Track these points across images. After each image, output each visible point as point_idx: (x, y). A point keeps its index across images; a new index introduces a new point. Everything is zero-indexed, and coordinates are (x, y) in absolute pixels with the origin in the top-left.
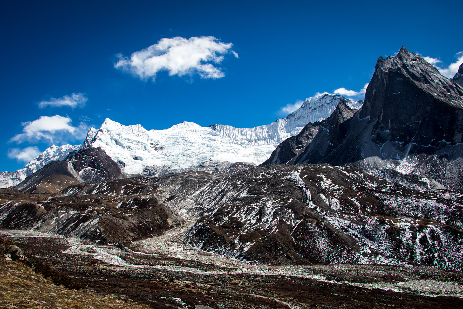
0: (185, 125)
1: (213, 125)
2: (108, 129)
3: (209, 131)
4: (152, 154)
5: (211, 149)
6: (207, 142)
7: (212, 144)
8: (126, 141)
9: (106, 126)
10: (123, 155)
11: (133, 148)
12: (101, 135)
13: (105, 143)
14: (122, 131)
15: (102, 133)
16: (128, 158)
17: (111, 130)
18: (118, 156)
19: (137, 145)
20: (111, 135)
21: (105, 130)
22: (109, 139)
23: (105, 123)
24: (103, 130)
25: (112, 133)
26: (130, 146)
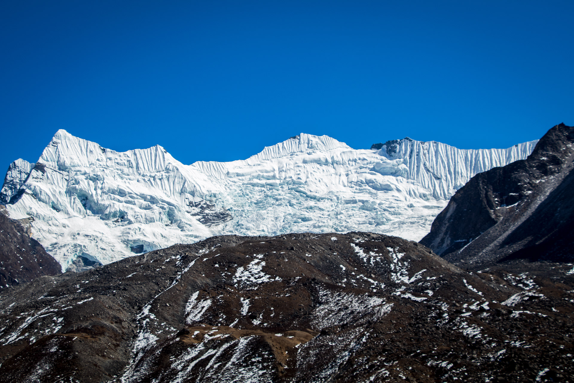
0: (302, 146)
1: (388, 143)
2: (62, 161)
3: (373, 160)
4: (191, 236)
5: (373, 214)
6: (365, 197)
7: (378, 202)
8: (113, 197)
9: (57, 153)
10: (100, 238)
11: (135, 217)
12: (38, 182)
13: (51, 204)
14: (106, 167)
15: (43, 175)
16: (114, 246)
17: (70, 164)
18: (85, 241)
19: (146, 209)
20: (71, 179)
21: (51, 165)
22: (65, 193)
23: (54, 143)
24: (47, 166)
25: (74, 176)
26: (126, 211)
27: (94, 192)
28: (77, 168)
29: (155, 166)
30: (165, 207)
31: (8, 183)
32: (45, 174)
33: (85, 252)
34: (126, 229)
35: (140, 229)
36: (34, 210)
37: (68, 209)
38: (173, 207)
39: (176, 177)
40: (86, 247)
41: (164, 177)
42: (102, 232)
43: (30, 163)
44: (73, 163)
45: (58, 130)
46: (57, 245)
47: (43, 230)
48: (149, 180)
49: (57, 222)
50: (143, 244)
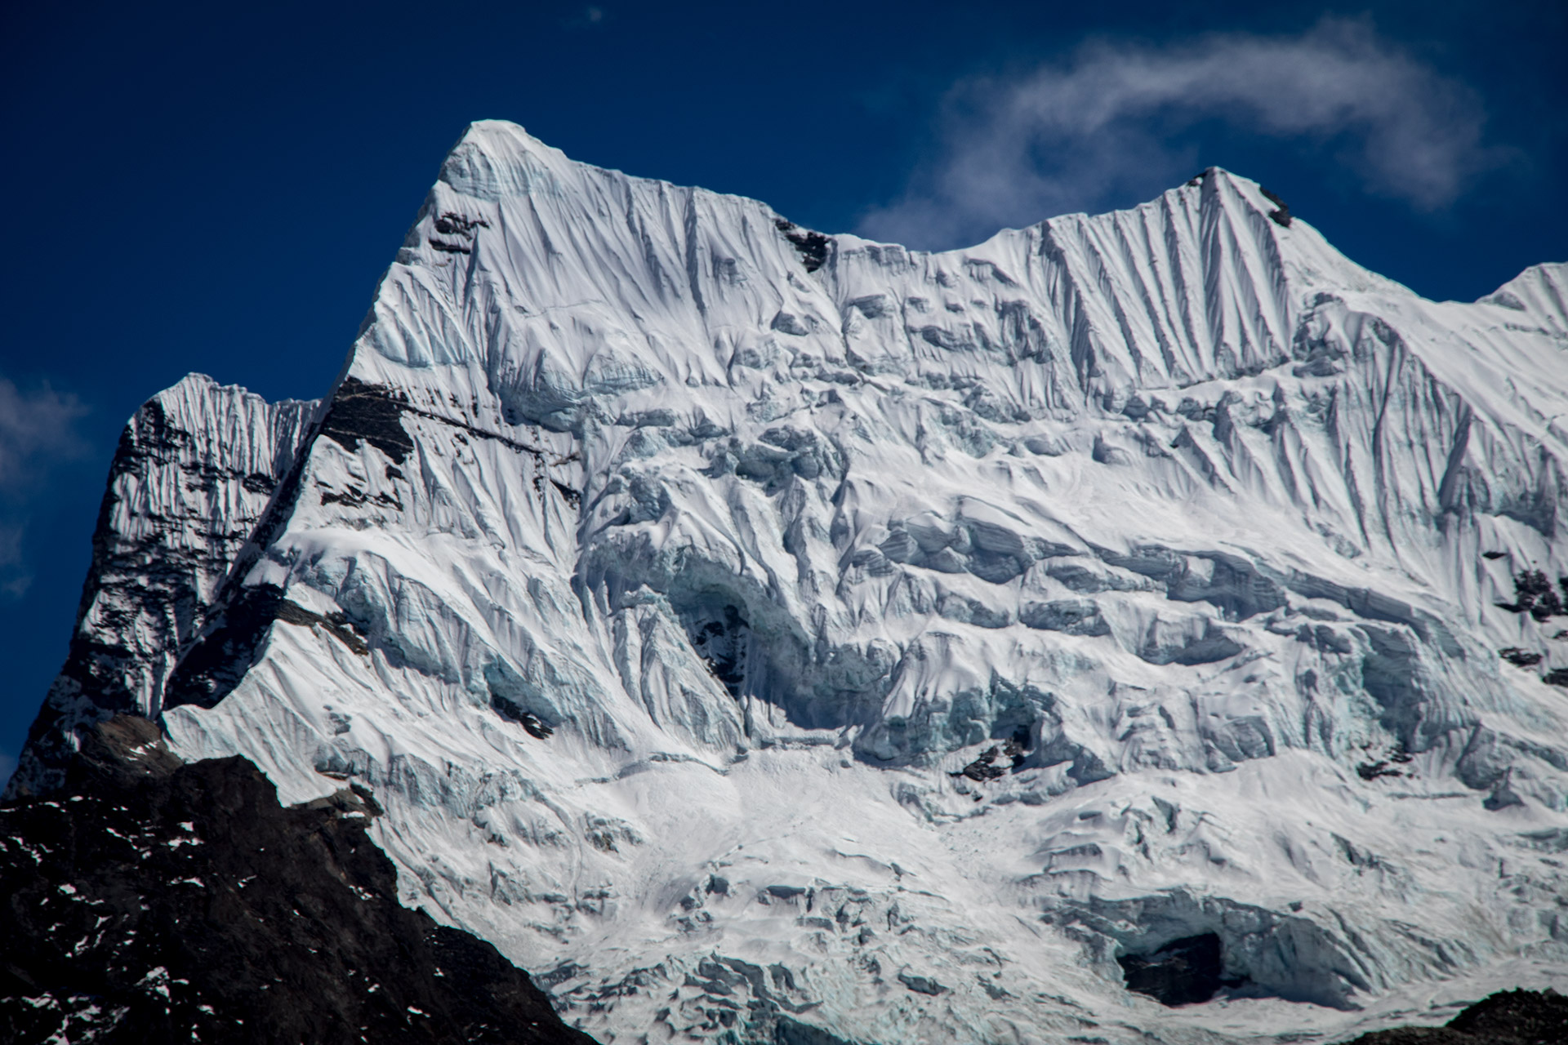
2: (518, 355)
8: (928, 593)
9: (477, 295)
10: (885, 906)
11: (1114, 724)
12: (362, 524)
13: (480, 681)
14: (850, 371)
15: (391, 473)
16: (999, 959)
17: (585, 375)
18: (774, 939)
19: (1189, 660)
20: (601, 482)
21: (446, 393)
22: (567, 591)
23: (443, 227)
24: (418, 400)
25: (624, 456)
26: (1045, 689)
27: (785, 567)
28: (640, 401)
29: (1217, 330)
30: (1340, 629)
31: (120, 564)
32: (412, 465)
33: (791, 1015)
34: (1068, 820)
35: (1171, 814)
36: (363, 737)
37: (608, 709)
38: (1402, 628)
39: (1386, 396)
40: (798, 982)
41: (1296, 405)
42: (886, 859)
43: (270, 400)
44: (608, 360)
45: (464, 128)
46: (574, 983)
47: (450, 878)
48: (1183, 440)
49: (542, 810)
50: (1217, 927)
